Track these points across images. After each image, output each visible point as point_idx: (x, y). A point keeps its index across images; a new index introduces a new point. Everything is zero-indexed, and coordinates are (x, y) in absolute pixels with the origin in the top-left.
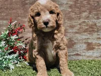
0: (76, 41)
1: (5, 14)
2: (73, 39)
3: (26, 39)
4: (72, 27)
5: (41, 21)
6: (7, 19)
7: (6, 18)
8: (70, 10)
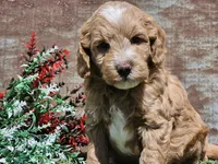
0: (209, 95)
1: (11, 19)
2: (202, 89)
3: (75, 91)
4: (198, 55)
5: (112, 65)
6: (16, 34)
7: (13, 29)
8: (192, 7)
